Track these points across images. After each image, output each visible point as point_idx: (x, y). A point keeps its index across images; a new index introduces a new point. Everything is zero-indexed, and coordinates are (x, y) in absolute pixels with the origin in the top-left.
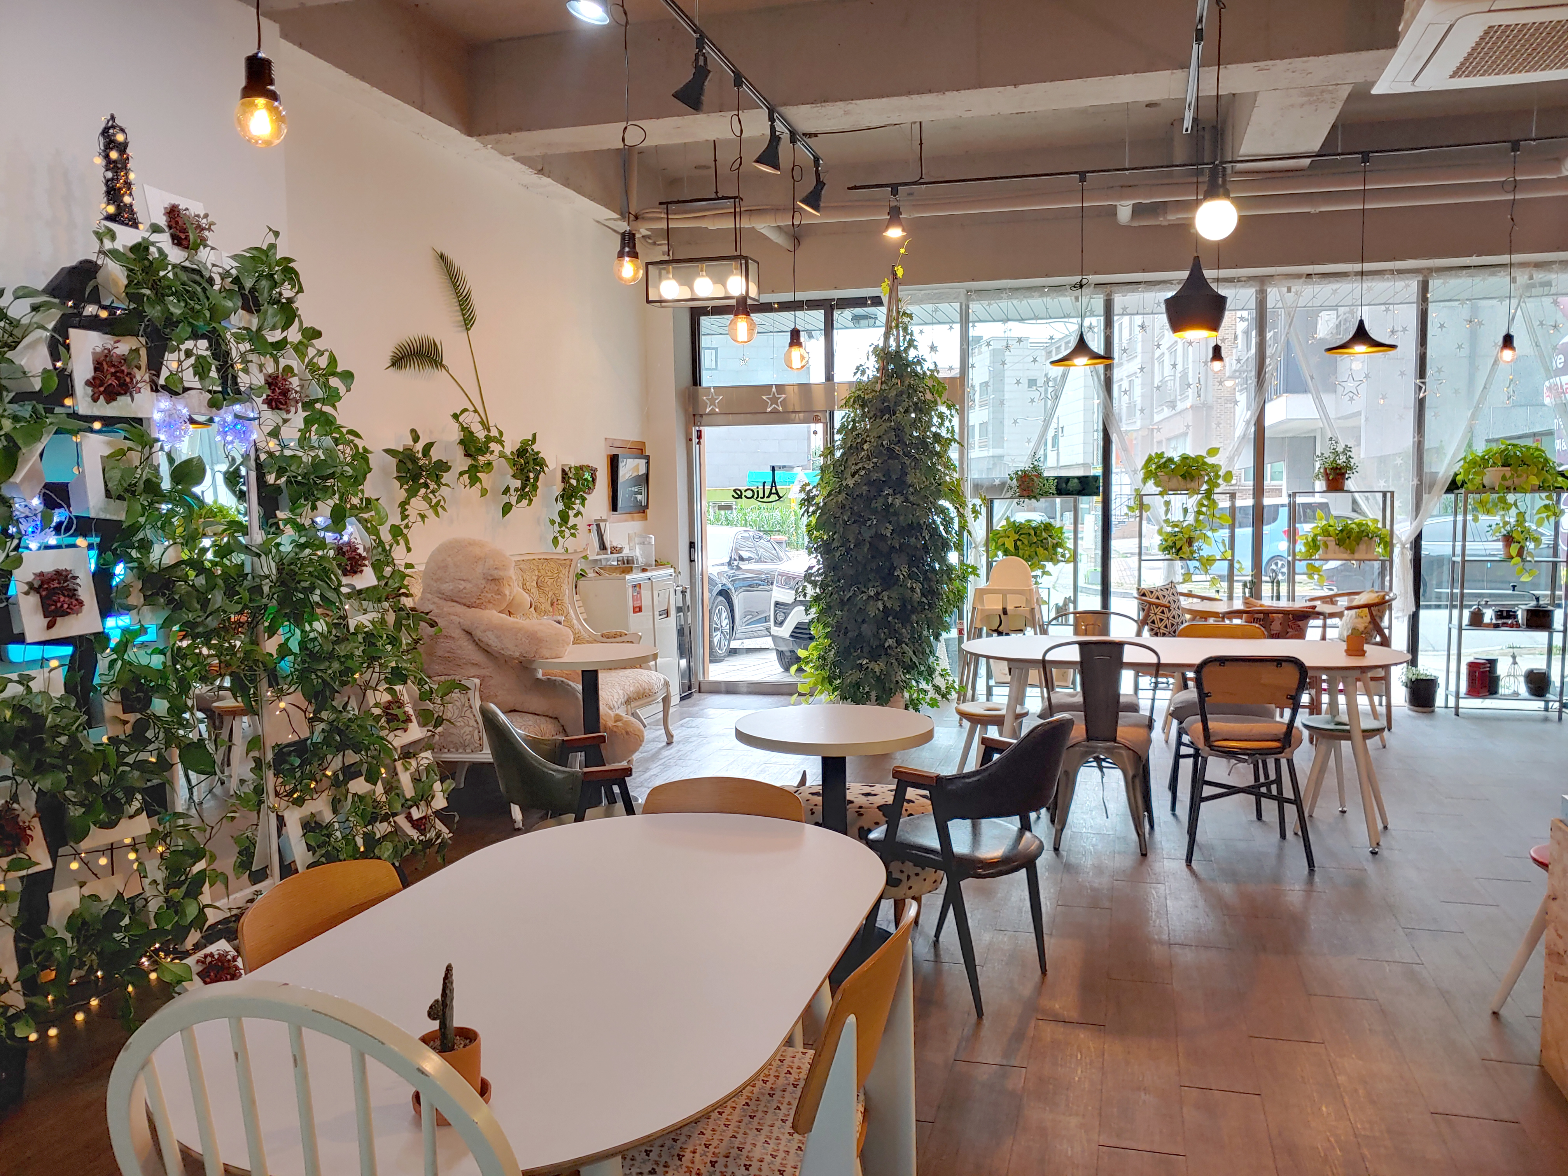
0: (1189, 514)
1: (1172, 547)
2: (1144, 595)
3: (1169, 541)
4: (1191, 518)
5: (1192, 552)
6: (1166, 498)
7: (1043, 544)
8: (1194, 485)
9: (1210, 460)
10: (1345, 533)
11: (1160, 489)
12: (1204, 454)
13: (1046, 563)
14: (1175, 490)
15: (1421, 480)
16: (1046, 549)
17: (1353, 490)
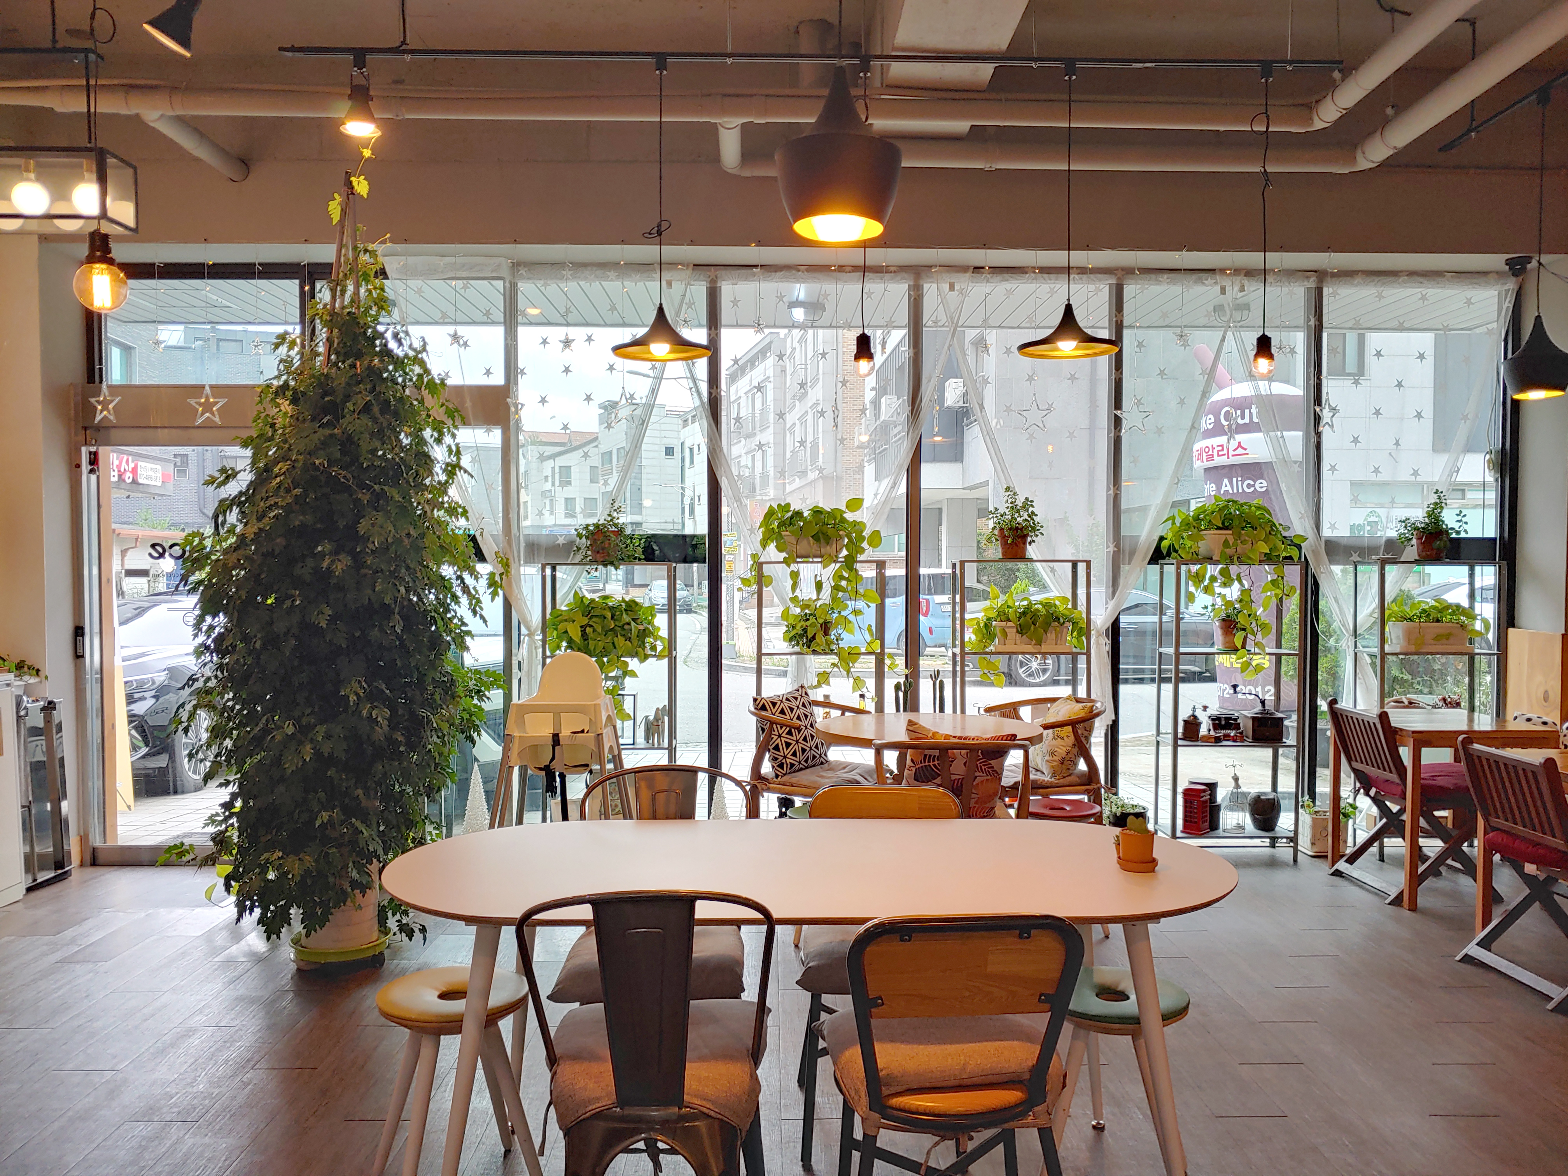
0: (824, 591)
1: (801, 636)
2: (764, 708)
3: (798, 627)
4: (826, 594)
5: (829, 643)
6: (794, 567)
7: (623, 630)
8: (830, 550)
9: (849, 516)
10: (1028, 616)
11: (784, 555)
12: (844, 508)
13: (628, 660)
14: (805, 557)
15: (1117, 546)
16: (630, 639)
17: (1035, 558)
